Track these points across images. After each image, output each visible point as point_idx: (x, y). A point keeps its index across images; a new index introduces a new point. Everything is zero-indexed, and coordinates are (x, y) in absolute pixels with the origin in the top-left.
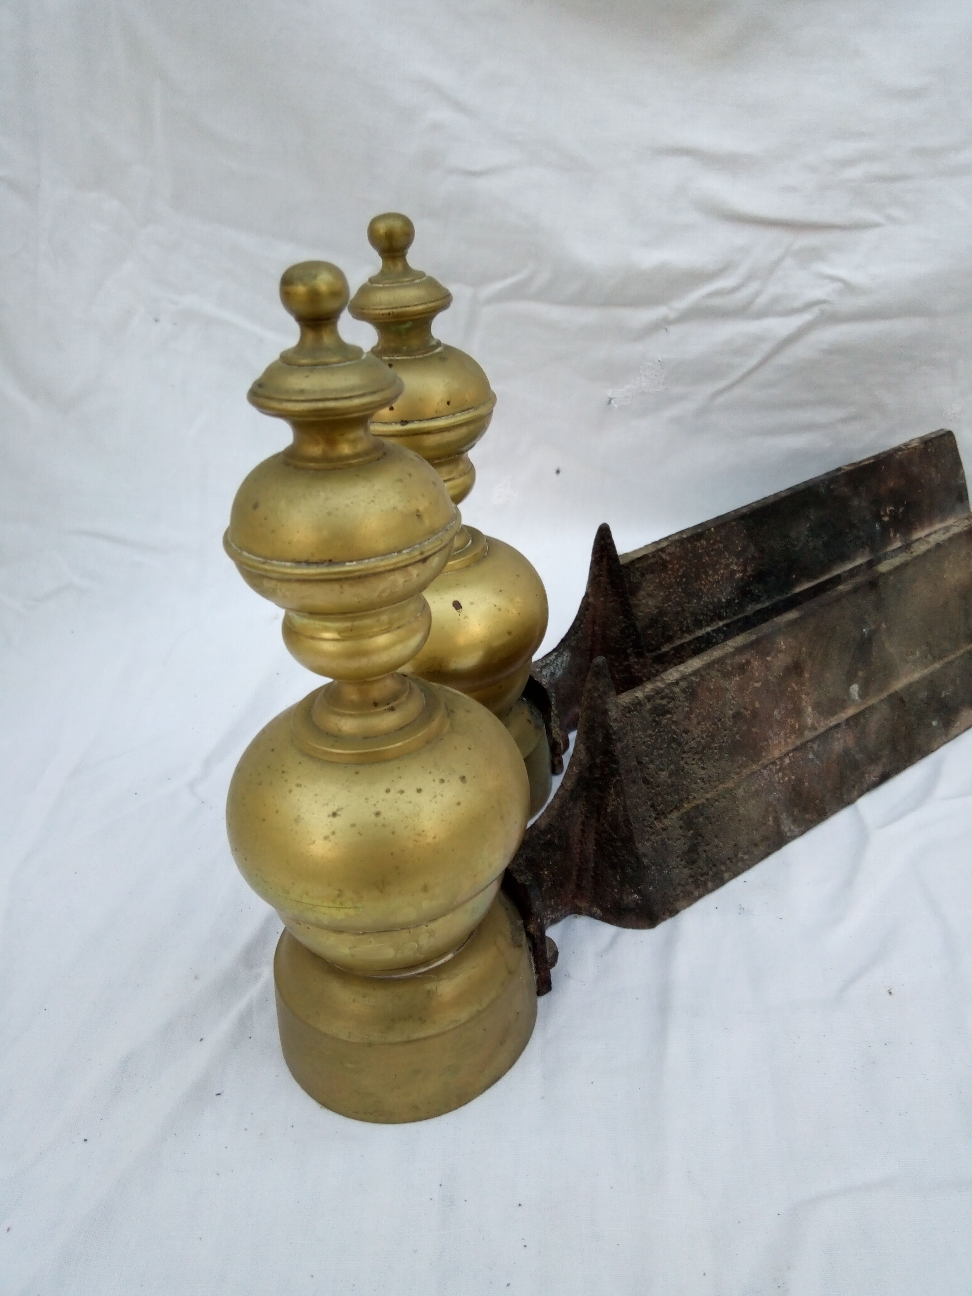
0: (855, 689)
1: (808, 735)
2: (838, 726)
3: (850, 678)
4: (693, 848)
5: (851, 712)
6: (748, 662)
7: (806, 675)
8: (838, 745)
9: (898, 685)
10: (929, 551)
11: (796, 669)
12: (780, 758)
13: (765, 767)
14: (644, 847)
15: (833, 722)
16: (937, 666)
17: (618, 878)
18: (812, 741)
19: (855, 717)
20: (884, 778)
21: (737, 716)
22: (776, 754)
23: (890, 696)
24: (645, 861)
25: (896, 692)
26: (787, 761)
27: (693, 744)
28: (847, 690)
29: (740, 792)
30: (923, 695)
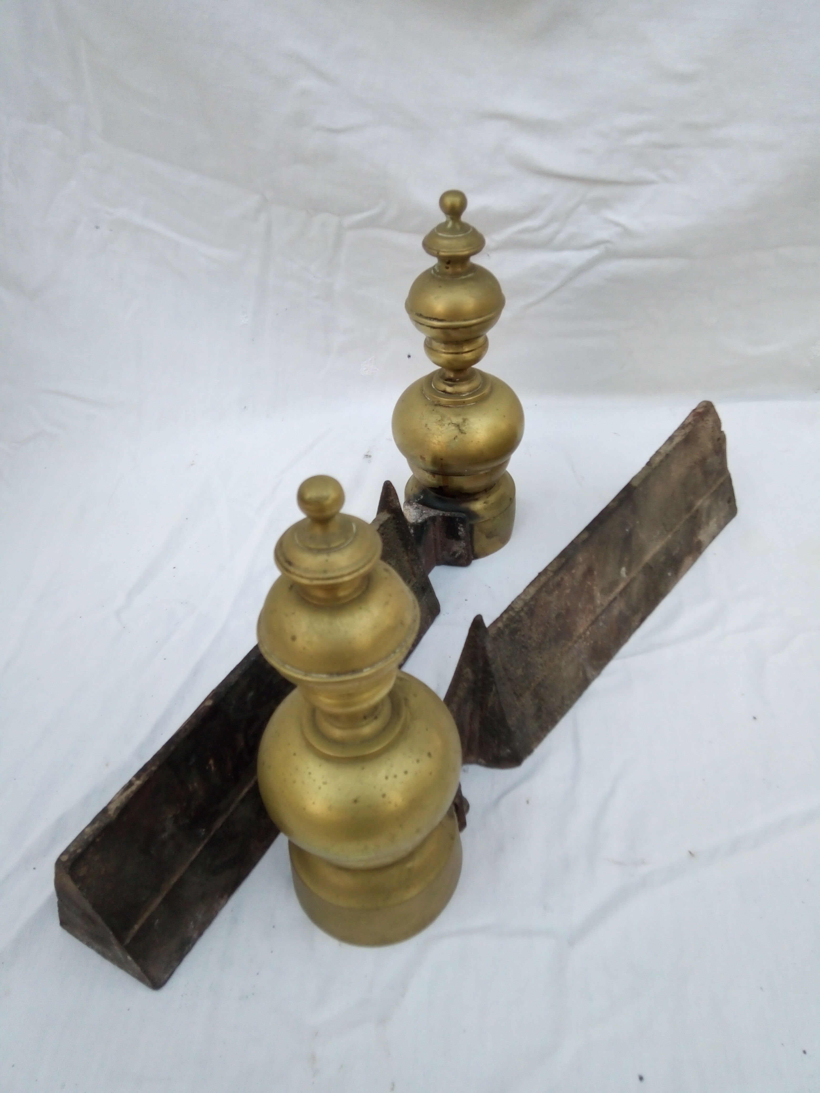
0: (623, 570)
1: (598, 611)
2: (615, 599)
3: (620, 565)
4: (539, 709)
5: (621, 586)
6: (562, 579)
7: (595, 573)
8: (615, 612)
9: (648, 557)
10: (662, 461)
11: (589, 572)
12: (584, 633)
13: (575, 642)
14: (512, 721)
15: (611, 597)
16: (670, 536)
17: (496, 742)
18: (601, 614)
19: (625, 589)
20: (643, 620)
21: (558, 616)
22: (581, 630)
23: (644, 568)
24: (513, 729)
25: (647, 564)
26: (588, 633)
27: (534, 644)
28: (619, 573)
29: (563, 664)
30: (662, 558)
